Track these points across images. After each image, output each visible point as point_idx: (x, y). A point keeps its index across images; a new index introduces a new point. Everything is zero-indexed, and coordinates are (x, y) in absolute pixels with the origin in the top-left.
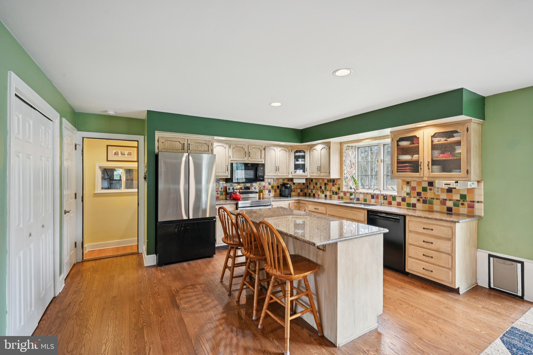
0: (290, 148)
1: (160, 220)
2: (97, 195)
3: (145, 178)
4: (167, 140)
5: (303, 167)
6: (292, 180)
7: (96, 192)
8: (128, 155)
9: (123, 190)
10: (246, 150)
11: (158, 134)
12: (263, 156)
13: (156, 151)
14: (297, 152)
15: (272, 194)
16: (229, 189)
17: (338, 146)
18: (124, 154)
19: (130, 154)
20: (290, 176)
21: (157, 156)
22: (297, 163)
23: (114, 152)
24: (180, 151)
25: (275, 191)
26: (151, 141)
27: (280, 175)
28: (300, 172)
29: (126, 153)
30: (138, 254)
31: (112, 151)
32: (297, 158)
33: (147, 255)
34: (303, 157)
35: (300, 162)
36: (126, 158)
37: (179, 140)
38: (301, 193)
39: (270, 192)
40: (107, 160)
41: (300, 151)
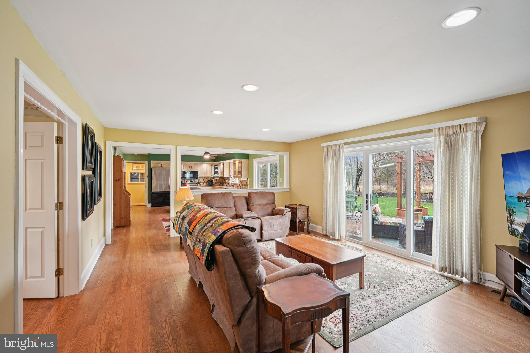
0: (212, 164)
1: (152, 191)
2: (129, 184)
3: (147, 177)
4: (155, 163)
5: (217, 172)
6: (214, 178)
7: (128, 183)
8: (141, 167)
9: (140, 182)
10: (190, 165)
11: (152, 162)
12: (198, 168)
13: (151, 167)
14: (215, 166)
15: (205, 184)
16: (183, 182)
17: (228, 164)
18: (140, 167)
19: (142, 167)
20: (212, 177)
21: (151, 169)
22: (215, 170)
23: (136, 166)
24: (160, 167)
25: (207, 183)
26: (149, 164)
27: (207, 176)
28: (216, 175)
29: (141, 166)
30: (145, 205)
31: (135, 165)
32: (215, 168)
33: (148, 203)
34: (217, 168)
35: (217, 170)
36: (141, 168)
37: (160, 163)
38: (221, 184)
39: (203, 183)
40: (133, 170)
41: (217, 165)
